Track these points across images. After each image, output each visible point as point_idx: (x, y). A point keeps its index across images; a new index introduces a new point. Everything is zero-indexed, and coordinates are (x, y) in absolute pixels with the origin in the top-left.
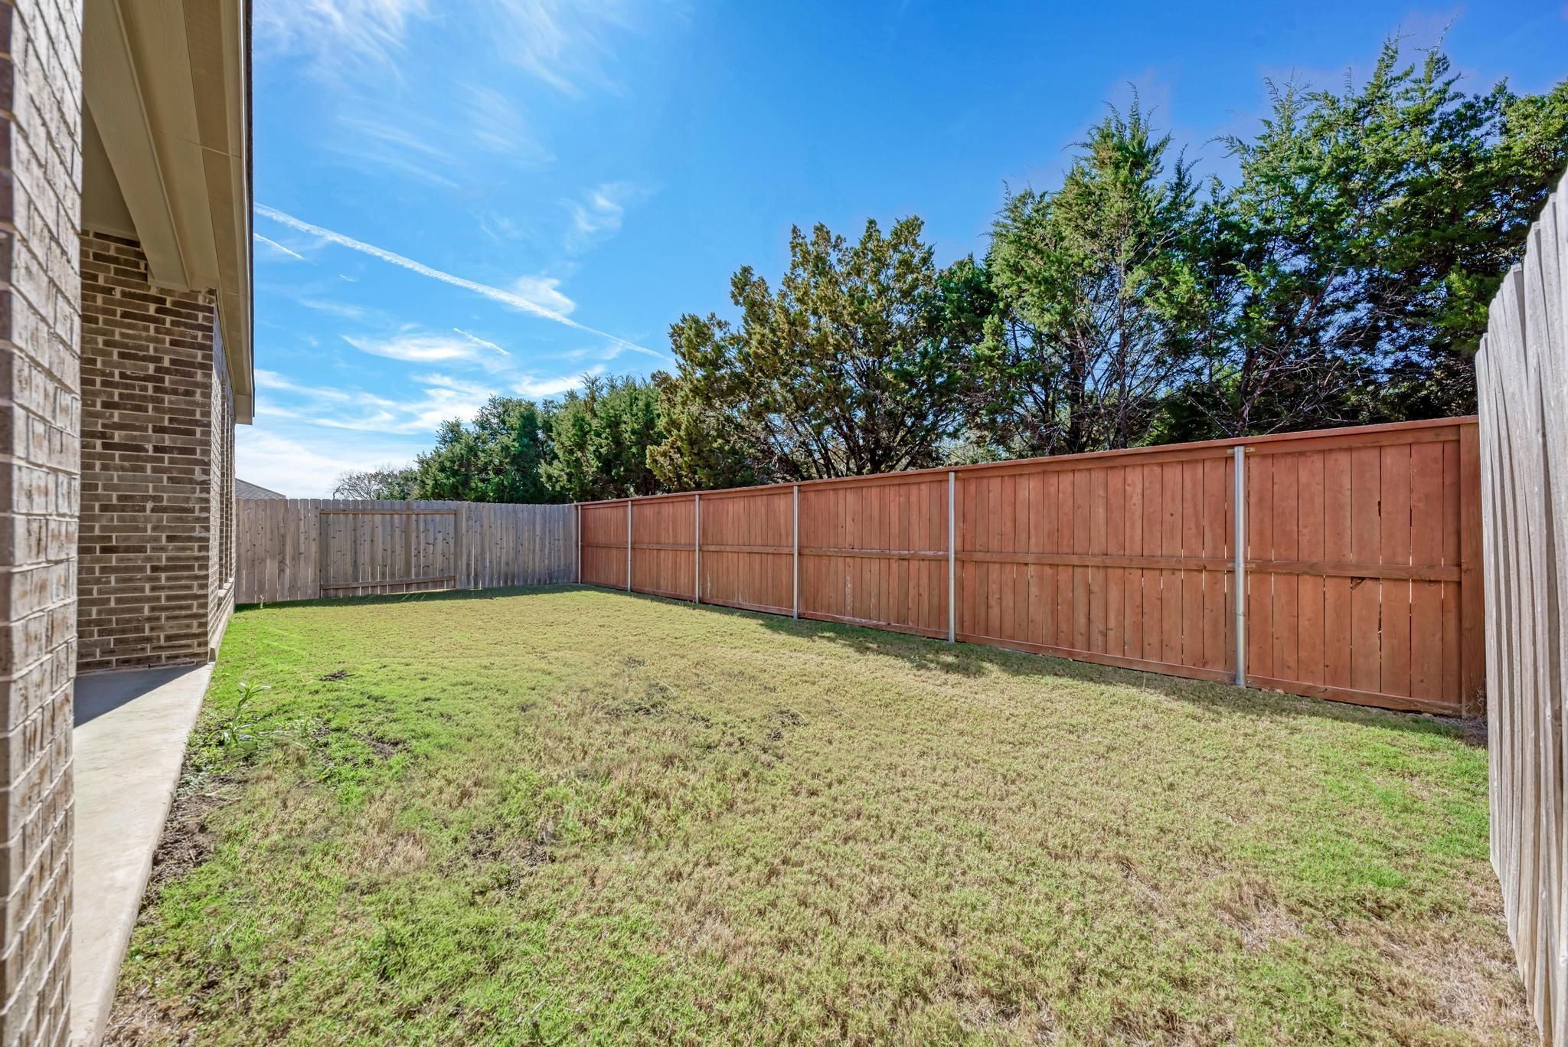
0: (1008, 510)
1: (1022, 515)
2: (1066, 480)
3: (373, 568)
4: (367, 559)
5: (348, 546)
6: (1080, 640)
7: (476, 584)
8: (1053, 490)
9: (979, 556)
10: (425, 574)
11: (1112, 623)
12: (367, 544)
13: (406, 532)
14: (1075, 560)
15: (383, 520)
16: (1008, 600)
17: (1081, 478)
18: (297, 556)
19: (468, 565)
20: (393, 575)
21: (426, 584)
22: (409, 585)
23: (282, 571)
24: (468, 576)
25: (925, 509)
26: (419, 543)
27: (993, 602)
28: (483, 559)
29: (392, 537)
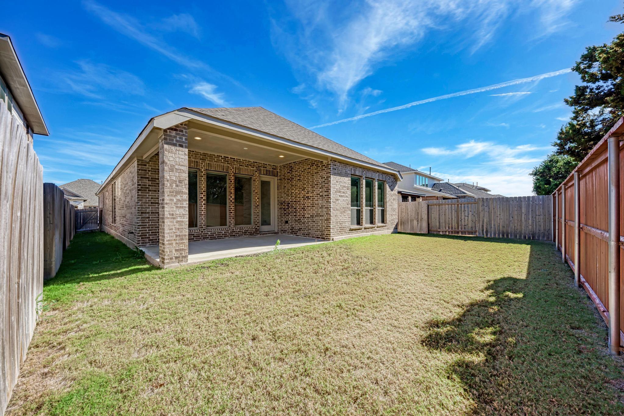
3: (445, 225)
4: (443, 221)
5: (437, 216)
7: (487, 235)
10: (465, 228)
12: (443, 216)
13: (457, 211)
15: (449, 207)
18: (422, 219)
19: (483, 226)
20: (452, 228)
21: (465, 233)
22: (458, 233)
23: (418, 223)
24: (483, 231)
26: (462, 216)
28: (491, 224)
29: (452, 213)
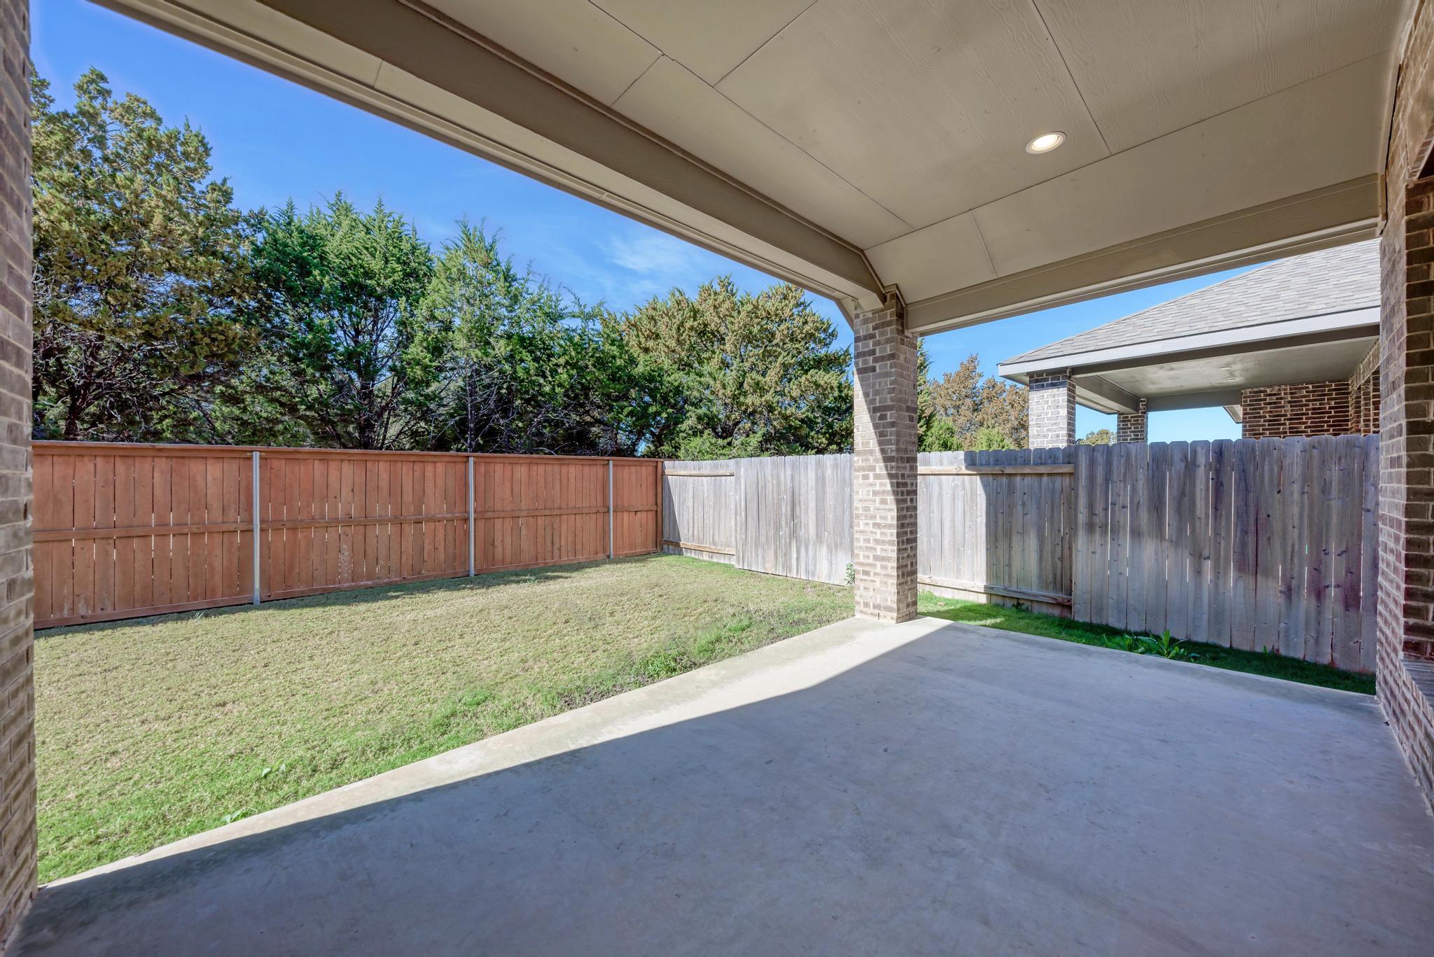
0: (508, 484)
1: (516, 489)
2: (541, 468)
6: (549, 555)
8: (534, 473)
9: (489, 515)
11: (563, 543)
14: (547, 512)
16: (508, 541)
17: (549, 468)
25: (440, 482)
27: (498, 543)
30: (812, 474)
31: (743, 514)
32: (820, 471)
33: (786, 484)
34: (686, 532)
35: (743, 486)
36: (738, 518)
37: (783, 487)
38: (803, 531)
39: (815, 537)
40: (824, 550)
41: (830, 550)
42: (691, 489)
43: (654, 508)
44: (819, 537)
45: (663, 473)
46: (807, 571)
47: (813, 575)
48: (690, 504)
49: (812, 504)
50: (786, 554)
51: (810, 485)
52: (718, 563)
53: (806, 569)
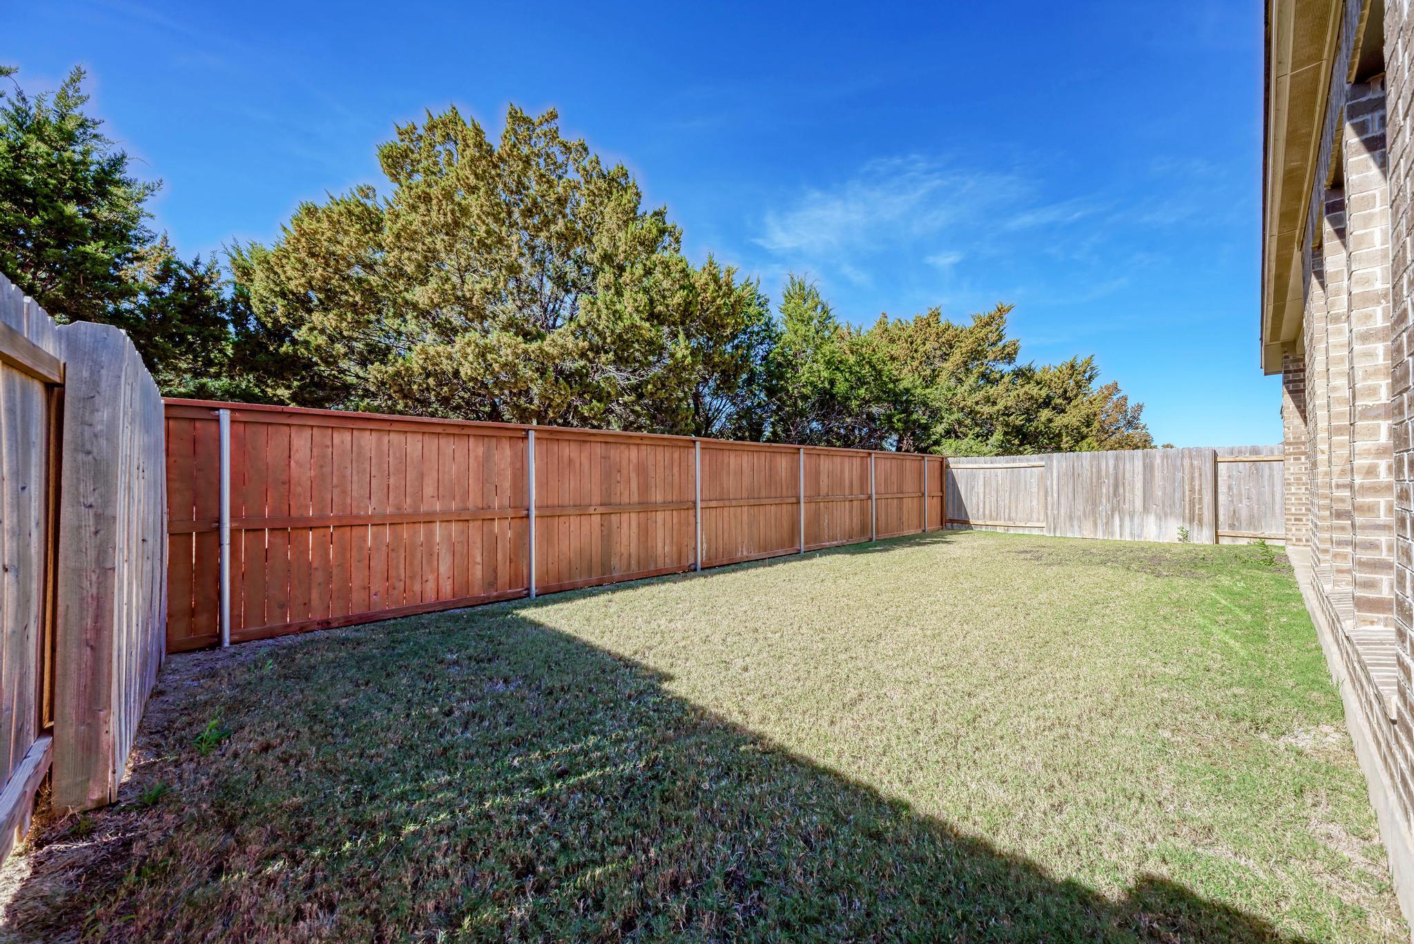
30: (1139, 465)
31: (1055, 495)
32: (1147, 461)
33: (1107, 471)
34: (975, 511)
35: (1055, 475)
36: (1049, 498)
37: (1104, 473)
38: (1127, 506)
39: (1141, 509)
40: (1152, 519)
41: (1159, 518)
42: (982, 479)
43: (940, 494)
44: (1146, 509)
45: (948, 466)
46: (1132, 535)
47: (1140, 536)
48: (981, 490)
49: (1139, 485)
50: (1107, 523)
51: (1136, 472)
52: (1015, 535)
53: (1131, 533)
